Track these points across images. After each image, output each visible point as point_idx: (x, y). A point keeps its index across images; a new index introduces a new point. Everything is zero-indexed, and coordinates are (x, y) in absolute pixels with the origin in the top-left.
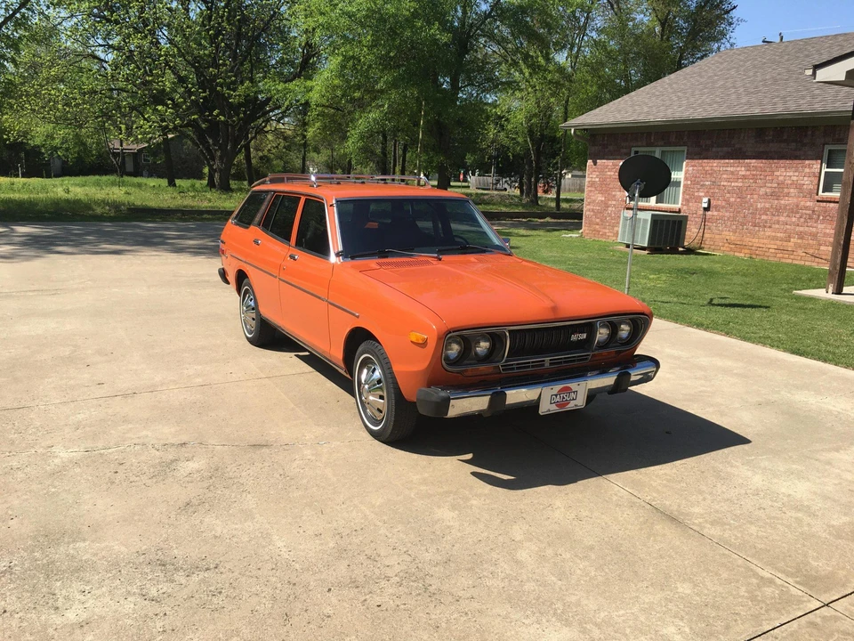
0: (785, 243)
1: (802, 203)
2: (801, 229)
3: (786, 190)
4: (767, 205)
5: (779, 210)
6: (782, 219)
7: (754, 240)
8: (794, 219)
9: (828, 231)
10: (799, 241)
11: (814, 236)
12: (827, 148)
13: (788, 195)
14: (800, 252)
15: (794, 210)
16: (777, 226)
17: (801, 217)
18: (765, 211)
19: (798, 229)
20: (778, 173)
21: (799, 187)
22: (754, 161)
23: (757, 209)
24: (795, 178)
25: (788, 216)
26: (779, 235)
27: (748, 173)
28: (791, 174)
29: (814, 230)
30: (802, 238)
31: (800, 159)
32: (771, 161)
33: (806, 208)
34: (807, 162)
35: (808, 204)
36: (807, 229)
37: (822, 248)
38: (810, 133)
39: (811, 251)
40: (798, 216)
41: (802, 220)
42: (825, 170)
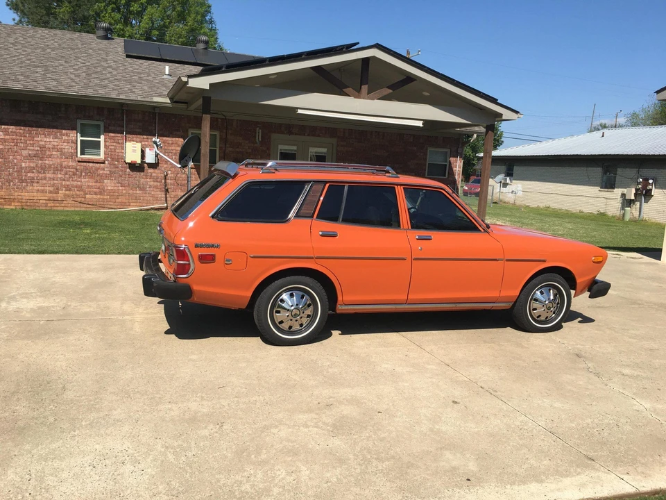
0: (55, 195)
1: (66, 163)
2: (68, 183)
3: (48, 153)
4: (32, 165)
5: (44, 169)
6: (48, 175)
7: (23, 194)
8: (60, 176)
9: (91, 184)
10: (67, 192)
11: (80, 188)
12: (79, 122)
13: (50, 156)
14: (70, 201)
15: (58, 169)
16: (44, 182)
17: (66, 174)
18: (31, 170)
19: (64, 183)
20: (39, 139)
21: (60, 151)
22: (12, 127)
23: (22, 168)
24: (55, 144)
25: (53, 173)
26: (47, 188)
27: (7, 137)
28: (51, 140)
29: (79, 183)
30: (70, 190)
31: (57, 129)
32: (30, 128)
33: (69, 167)
34: (64, 131)
35: (71, 164)
36: (72, 183)
37: (87, 196)
38: (63, 109)
39: (79, 200)
40: (63, 173)
41: (67, 176)
42: (80, 138)
